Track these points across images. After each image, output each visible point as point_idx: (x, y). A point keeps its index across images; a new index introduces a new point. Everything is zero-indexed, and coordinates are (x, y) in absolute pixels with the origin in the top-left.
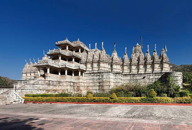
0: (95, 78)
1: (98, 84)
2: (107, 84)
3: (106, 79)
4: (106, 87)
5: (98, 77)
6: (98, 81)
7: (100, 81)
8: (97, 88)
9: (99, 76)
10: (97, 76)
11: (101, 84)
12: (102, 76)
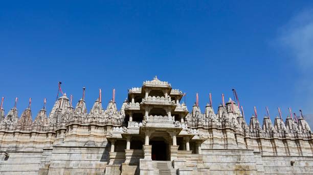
1: (232, 174)
3: (247, 164)
5: (229, 159)
6: (230, 166)
7: (235, 167)
9: (232, 156)
12: (239, 158)
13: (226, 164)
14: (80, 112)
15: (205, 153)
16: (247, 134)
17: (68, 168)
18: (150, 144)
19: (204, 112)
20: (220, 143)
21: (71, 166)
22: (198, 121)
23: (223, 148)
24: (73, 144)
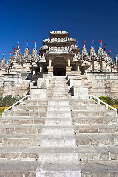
0: (100, 78)
1: (104, 86)
2: (115, 86)
3: (113, 80)
4: (114, 89)
5: (103, 78)
6: (103, 82)
7: (106, 82)
8: (104, 90)
9: (105, 76)
10: (102, 76)
11: (108, 86)
12: (109, 77)
13: (101, 81)
14: (17, 56)
15: (89, 74)
16: (112, 66)
17: (13, 85)
18: (51, 66)
19: (89, 52)
20: (98, 69)
21: (14, 84)
22: (85, 57)
23: (99, 72)
24: (14, 73)
